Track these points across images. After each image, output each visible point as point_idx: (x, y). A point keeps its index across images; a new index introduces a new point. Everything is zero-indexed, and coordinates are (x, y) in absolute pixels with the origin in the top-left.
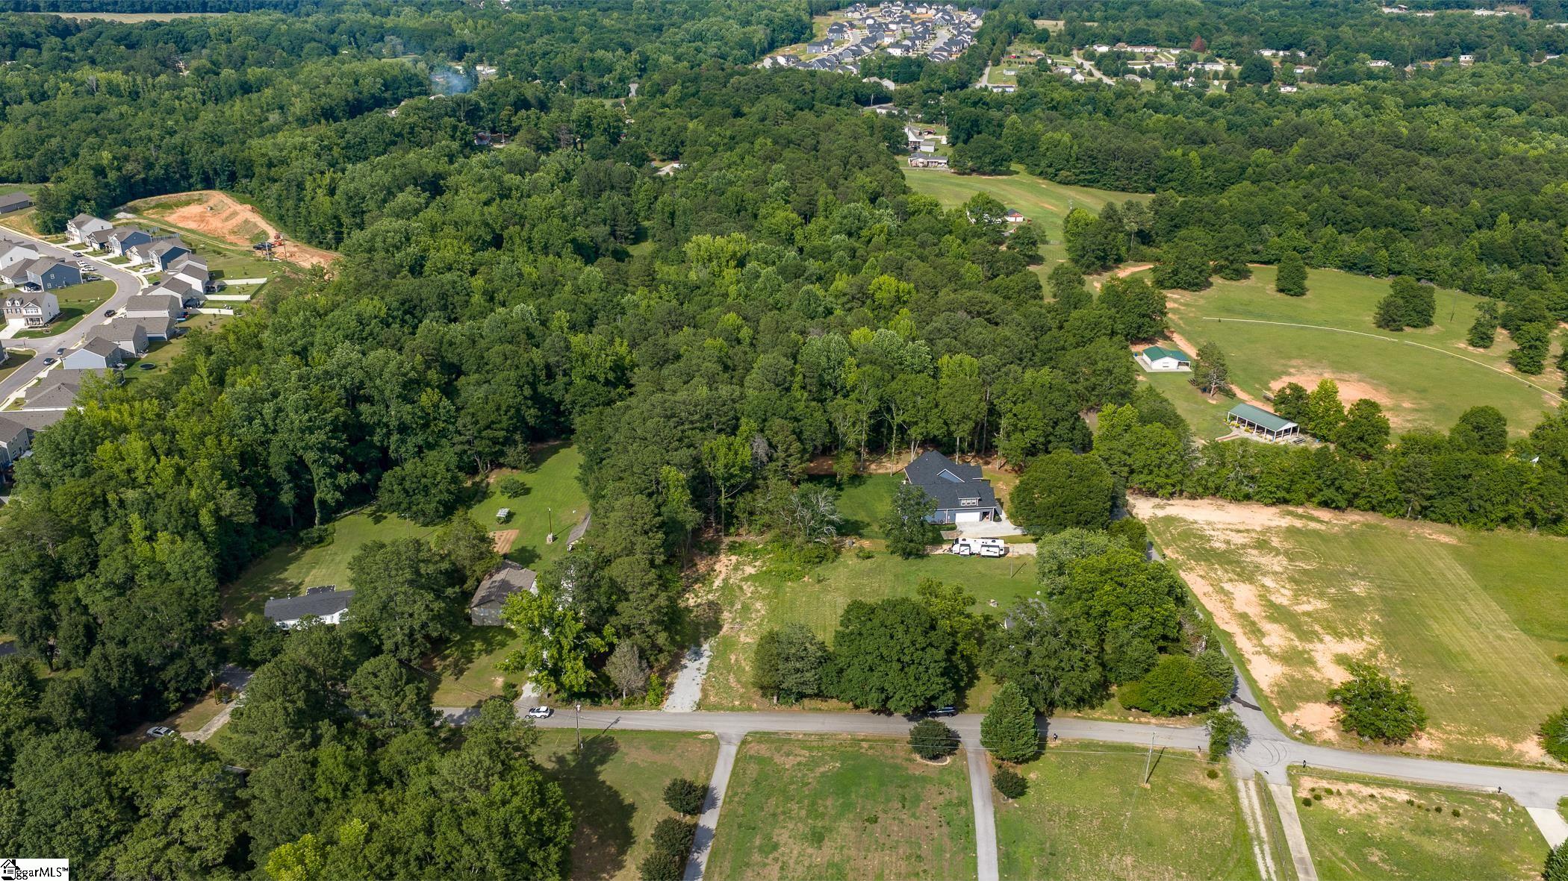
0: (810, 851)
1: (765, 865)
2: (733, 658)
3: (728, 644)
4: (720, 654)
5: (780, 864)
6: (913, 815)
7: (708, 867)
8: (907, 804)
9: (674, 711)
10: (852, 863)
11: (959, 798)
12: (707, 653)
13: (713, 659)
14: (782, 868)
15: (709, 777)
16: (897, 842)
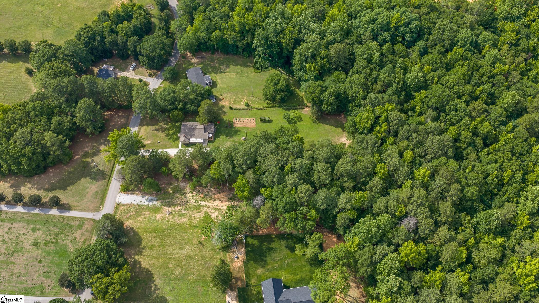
0: (30, 242)
1: (27, 229)
2: (147, 213)
3: (156, 210)
4: (149, 208)
5: (26, 233)
6: (40, 275)
7: (31, 213)
8: (46, 274)
9: (118, 196)
10: (22, 255)
11: (45, 292)
12: (151, 204)
13: (147, 206)
14: (24, 234)
15: (75, 210)
16: (28, 269)
